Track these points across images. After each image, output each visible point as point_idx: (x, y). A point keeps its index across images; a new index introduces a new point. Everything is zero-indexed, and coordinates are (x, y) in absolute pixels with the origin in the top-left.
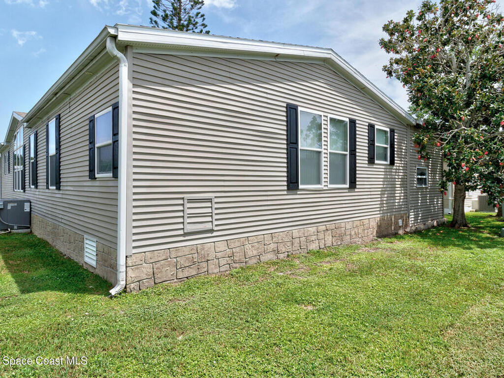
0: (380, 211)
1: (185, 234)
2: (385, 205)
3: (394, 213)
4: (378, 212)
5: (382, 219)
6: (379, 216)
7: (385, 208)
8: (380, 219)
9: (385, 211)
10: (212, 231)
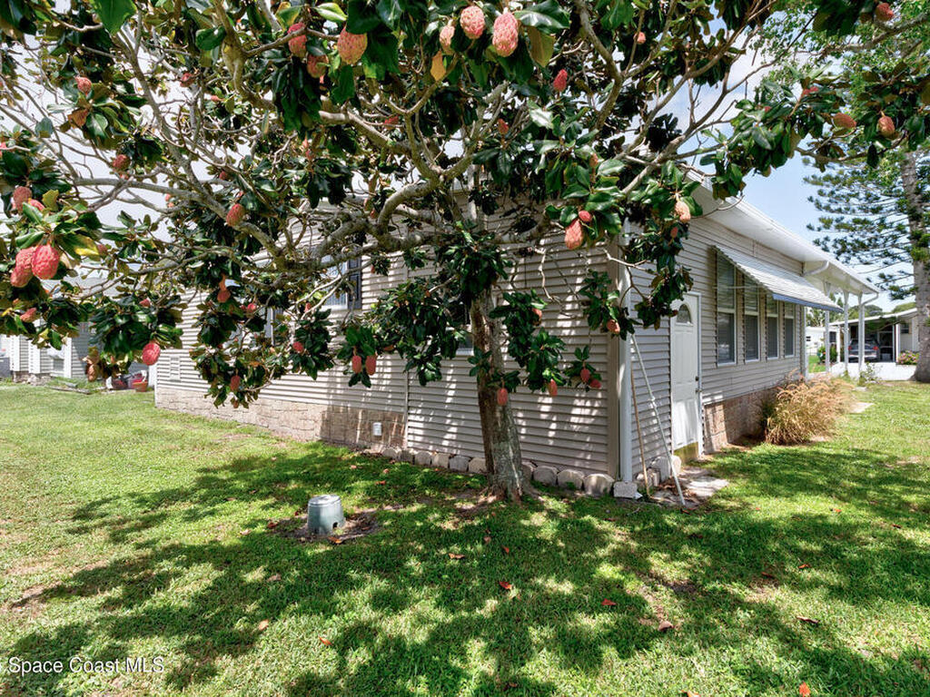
0: (328, 394)
1: (171, 381)
2: (339, 386)
3: (363, 405)
4: (325, 396)
5: (333, 410)
6: (327, 402)
7: (338, 392)
8: (329, 409)
9: (339, 397)
10: (179, 381)
